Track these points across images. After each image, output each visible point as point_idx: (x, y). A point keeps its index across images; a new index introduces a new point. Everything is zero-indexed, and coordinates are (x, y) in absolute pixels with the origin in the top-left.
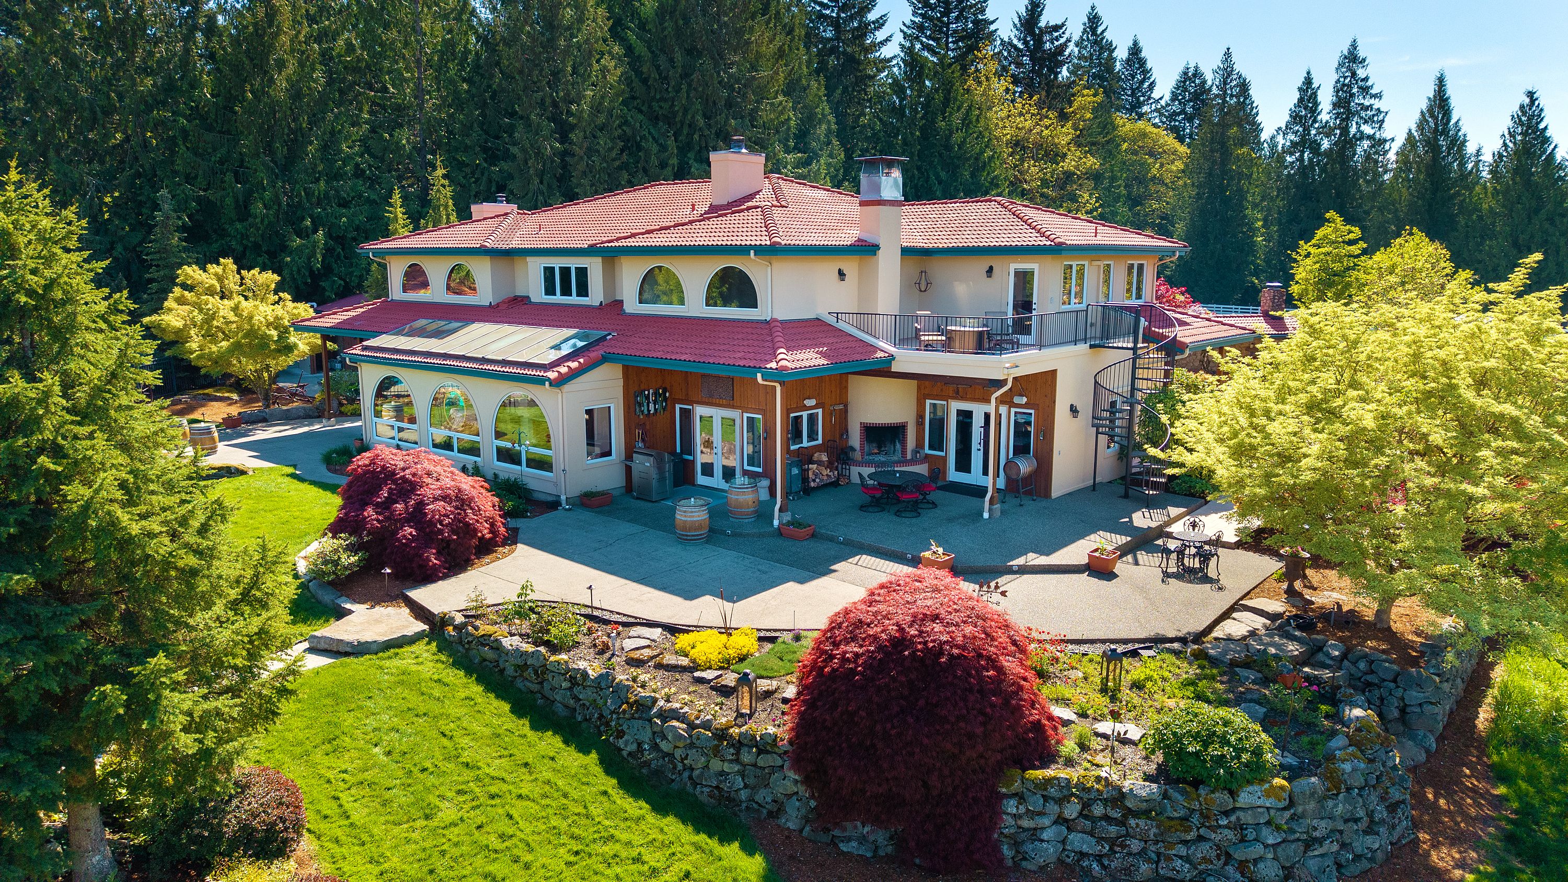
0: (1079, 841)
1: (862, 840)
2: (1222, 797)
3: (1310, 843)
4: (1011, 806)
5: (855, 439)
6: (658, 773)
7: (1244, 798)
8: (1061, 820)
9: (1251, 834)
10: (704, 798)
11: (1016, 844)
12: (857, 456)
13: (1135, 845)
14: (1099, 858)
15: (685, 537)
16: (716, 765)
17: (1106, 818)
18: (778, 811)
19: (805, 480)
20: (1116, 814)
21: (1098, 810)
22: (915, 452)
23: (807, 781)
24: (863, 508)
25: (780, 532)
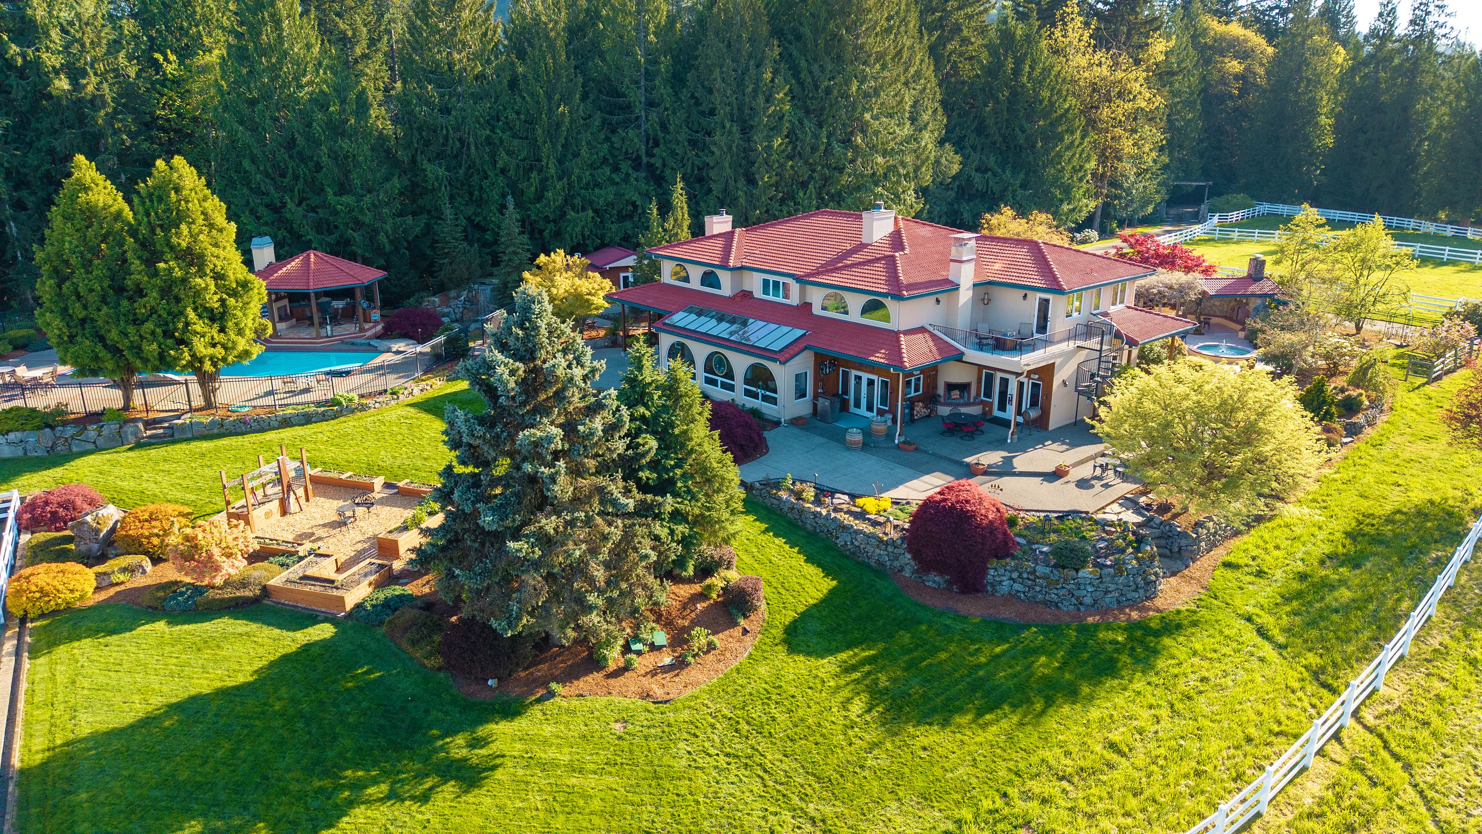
0: (1017, 587)
1: (934, 581)
2: (1073, 573)
3: (1107, 592)
4: (992, 572)
5: (941, 390)
6: (854, 553)
7: (1080, 574)
8: (1011, 579)
9: (1082, 587)
10: (873, 564)
11: (993, 586)
12: (942, 400)
13: (1038, 589)
14: (1024, 593)
15: (849, 447)
16: (877, 551)
17: (1028, 579)
18: (901, 570)
19: (912, 415)
20: (1032, 577)
21: (1025, 575)
22: (975, 398)
23: (914, 558)
24: (943, 433)
25: (898, 447)
